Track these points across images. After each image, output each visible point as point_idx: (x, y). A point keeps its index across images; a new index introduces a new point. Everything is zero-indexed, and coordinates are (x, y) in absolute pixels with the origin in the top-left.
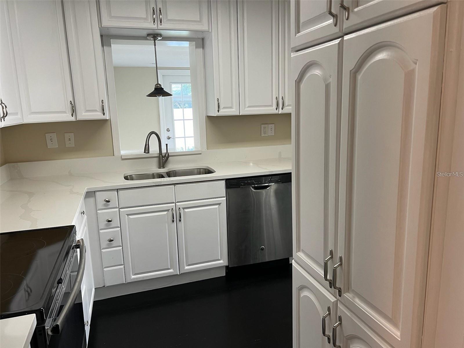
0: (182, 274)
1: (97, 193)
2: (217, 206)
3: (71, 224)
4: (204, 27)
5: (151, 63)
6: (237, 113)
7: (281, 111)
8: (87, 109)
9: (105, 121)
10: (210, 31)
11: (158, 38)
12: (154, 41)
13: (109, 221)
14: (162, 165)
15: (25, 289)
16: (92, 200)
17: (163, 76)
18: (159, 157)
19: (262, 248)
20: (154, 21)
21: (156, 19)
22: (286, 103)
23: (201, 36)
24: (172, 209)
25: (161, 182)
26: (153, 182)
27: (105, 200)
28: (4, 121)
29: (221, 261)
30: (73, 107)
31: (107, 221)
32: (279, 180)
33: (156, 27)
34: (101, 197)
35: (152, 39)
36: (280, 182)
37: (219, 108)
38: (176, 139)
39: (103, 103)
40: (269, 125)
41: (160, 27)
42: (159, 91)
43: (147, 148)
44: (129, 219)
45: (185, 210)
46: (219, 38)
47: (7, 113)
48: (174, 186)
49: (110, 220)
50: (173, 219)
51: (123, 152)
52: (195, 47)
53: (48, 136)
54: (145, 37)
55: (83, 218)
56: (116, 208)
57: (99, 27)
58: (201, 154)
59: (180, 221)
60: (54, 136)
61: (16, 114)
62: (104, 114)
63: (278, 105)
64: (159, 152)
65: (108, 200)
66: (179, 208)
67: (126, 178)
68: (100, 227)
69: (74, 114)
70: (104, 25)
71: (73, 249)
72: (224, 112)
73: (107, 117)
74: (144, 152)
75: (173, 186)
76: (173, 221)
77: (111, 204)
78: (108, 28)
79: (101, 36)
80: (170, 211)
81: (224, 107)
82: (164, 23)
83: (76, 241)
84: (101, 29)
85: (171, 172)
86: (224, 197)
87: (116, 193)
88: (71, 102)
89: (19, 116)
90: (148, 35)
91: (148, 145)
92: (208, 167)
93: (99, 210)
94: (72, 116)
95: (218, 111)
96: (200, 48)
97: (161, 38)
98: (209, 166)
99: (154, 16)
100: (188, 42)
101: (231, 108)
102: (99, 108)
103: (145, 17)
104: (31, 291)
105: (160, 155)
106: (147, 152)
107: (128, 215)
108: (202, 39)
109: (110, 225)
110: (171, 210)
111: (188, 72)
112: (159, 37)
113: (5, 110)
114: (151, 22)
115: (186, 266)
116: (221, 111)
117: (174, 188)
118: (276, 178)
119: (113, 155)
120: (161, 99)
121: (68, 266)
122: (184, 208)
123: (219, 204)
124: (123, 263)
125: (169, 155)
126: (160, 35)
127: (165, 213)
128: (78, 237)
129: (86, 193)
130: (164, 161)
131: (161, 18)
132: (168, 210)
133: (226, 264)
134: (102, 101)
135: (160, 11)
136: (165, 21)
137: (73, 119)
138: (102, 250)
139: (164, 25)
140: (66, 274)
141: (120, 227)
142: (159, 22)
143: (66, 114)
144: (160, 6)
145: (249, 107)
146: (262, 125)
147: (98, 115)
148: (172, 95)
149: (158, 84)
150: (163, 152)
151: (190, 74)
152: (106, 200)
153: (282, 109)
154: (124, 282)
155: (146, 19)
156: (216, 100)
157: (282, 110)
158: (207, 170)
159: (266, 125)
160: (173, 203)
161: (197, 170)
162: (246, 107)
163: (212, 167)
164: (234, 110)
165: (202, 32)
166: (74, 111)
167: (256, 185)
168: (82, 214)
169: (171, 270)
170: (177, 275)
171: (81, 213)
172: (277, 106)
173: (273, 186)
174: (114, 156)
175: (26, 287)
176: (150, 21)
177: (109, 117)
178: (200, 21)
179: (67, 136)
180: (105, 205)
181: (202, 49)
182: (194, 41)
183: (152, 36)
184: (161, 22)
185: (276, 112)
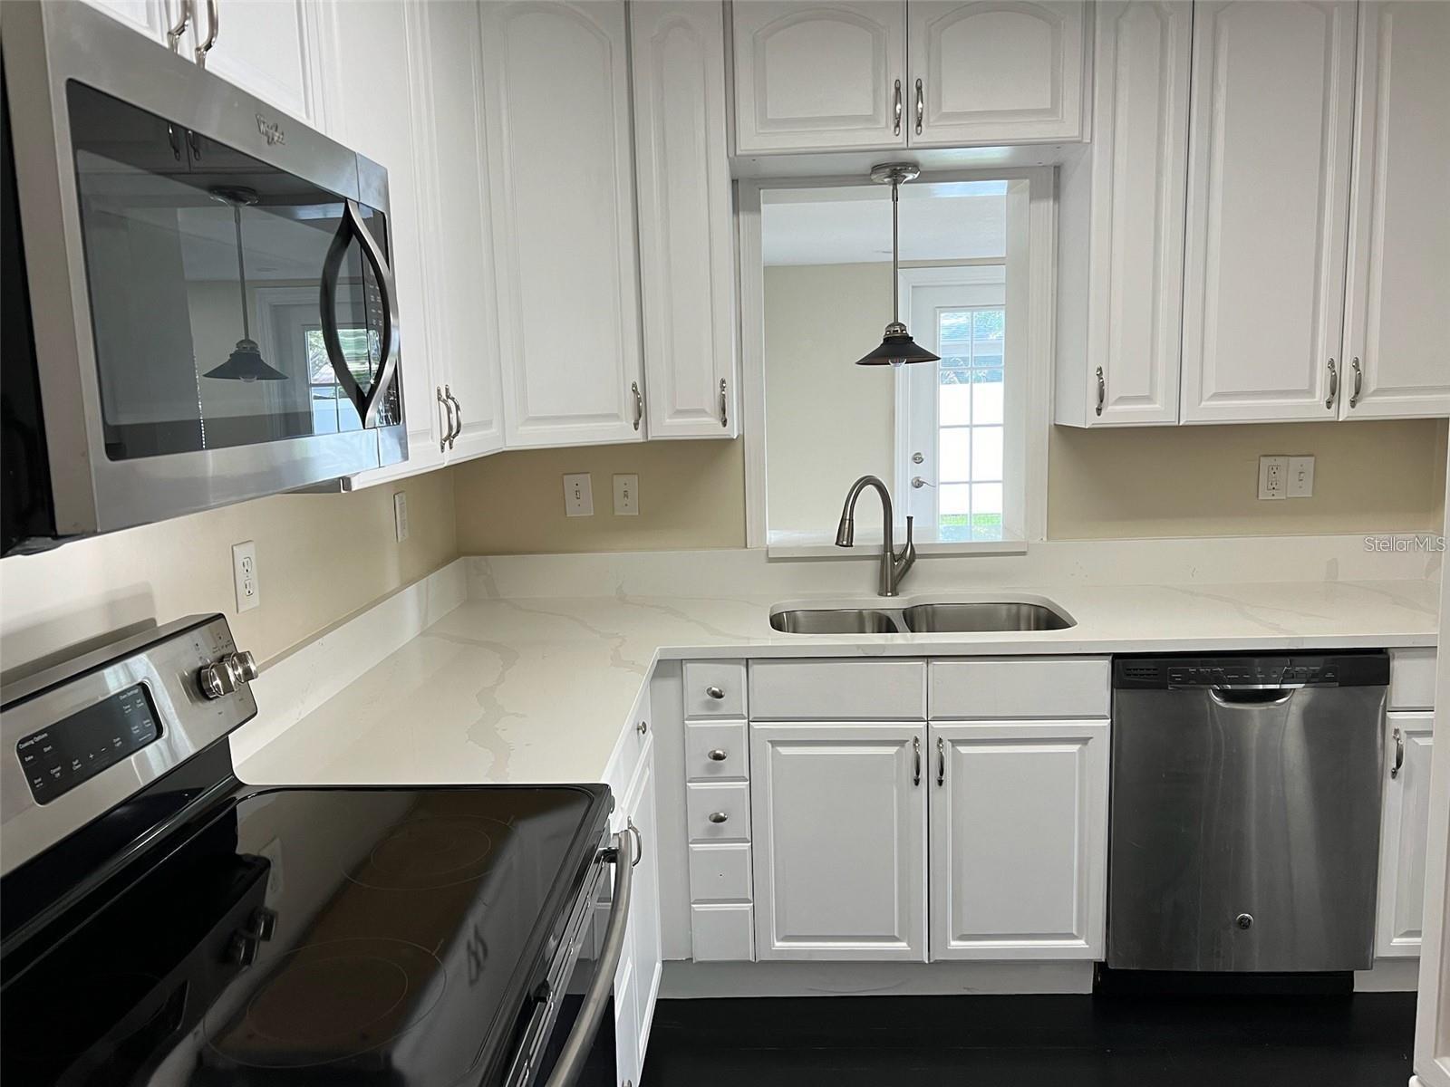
0: (937, 963)
1: (689, 667)
2: (1074, 748)
3: (600, 779)
4: (1065, 128)
5: (878, 252)
6: (1169, 419)
7: (1345, 413)
8: (678, 408)
9: (726, 443)
10: (1084, 141)
11: (906, 175)
12: (891, 188)
13: (718, 757)
14: (892, 584)
15: (469, 946)
16: (671, 685)
17: (913, 287)
18: (883, 559)
19: (1243, 918)
20: (899, 122)
21: (903, 117)
22: (1371, 383)
23: (1050, 159)
24: (916, 740)
25: (883, 647)
26: (858, 647)
27: (708, 690)
28: (451, 448)
29: (1080, 943)
30: (639, 400)
31: (712, 755)
32: (1329, 675)
33: (901, 141)
34: (699, 678)
35: (886, 180)
36: (1330, 680)
37: (1102, 401)
38: (941, 486)
39: (723, 388)
40: (1291, 459)
41: (915, 140)
42: (898, 348)
43: (847, 530)
44: (775, 755)
45: (959, 748)
46: (1118, 158)
47: (459, 425)
48: (925, 665)
49: (721, 753)
50: (918, 773)
51: (773, 537)
52: (1027, 195)
53: (570, 481)
54: (865, 175)
55: (640, 744)
56: (741, 717)
57: (730, 156)
58: (1024, 553)
59: (940, 782)
60: (585, 481)
61: (486, 424)
62: (725, 423)
63: (1334, 388)
64: (882, 543)
65: (717, 690)
66: (940, 740)
67: (777, 623)
68: (691, 774)
69: (640, 422)
70: (742, 148)
71: (598, 861)
72: (1118, 414)
73: (733, 431)
74: (837, 544)
75: (921, 664)
76: (917, 782)
77: (726, 705)
78: (753, 158)
79: (733, 181)
80: (909, 745)
81: (1121, 398)
82: (928, 126)
83: (609, 834)
84: (734, 161)
85: (919, 609)
86: (1103, 717)
87: (744, 670)
88: (634, 385)
89: (494, 430)
90: (876, 168)
91: (851, 520)
92: (1048, 600)
93: (692, 718)
94: (636, 429)
95: (1099, 411)
96: (1048, 197)
97: (916, 176)
98: (1051, 599)
99: (899, 106)
100: (1006, 181)
101: (1148, 399)
102: (711, 404)
103: (870, 113)
104: (485, 951)
105: (886, 552)
106: (845, 543)
107: (774, 743)
108: (1055, 167)
109: (719, 769)
110: (912, 741)
111: (1000, 273)
112: (911, 172)
113: (453, 416)
114: (887, 126)
115: (954, 939)
116: (1109, 409)
117: (925, 672)
118: (1315, 665)
119: (744, 545)
120: (903, 370)
121: (576, 931)
122: (955, 743)
123: (1084, 741)
124: (750, 897)
125: (917, 552)
126: (914, 166)
127: (892, 750)
128: (616, 822)
129: (656, 663)
130: (897, 572)
131: (920, 111)
132: (901, 743)
133: (1099, 954)
134: (723, 382)
135: (919, 88)
136: (931, 120)
137: (637, 436)
138: (691, 845)
139: (928, 135)
140: (567, 954)
141: (748, 778)
142: (913, 126)
143: (618, 423)
144: (918, 72)
145: (1217, 396)
146: (1262, 458)
147: (707, 427)
148: (939, 359)
149: (896, 323)
150: (898, 543)
151: (1004, 277)
152: (713, 689)
153: (1353, 404)
154: (752, 959)
155: (871, 119)
156: (1093, 373)
157: (1353, 406)
158: (1042, 610)
159: (1280, 461)
160: (920, 720)
161: (1009, 610)
162: (1206, 396)
163: (1063, 603)
164: (1157, 406)
165: (1058, 145)
166: (640, 412)
167: (1229, 686)
168: (641, 731)
169: (902, 945)
170: (922, 963)
171: (638, 729)
172: (1333, 394)
173: (1299, 695)
174: (746, 547)
175: (473, 941)
176: (883, 124)
177: (741, 429)
178: (1053, 111)
179: (620, 482)
180: (708, 705)
181: (1051, 203)
182: (1026, 178)
183: (888, 170)
184: (919, 125)
185: (1329, 415)
